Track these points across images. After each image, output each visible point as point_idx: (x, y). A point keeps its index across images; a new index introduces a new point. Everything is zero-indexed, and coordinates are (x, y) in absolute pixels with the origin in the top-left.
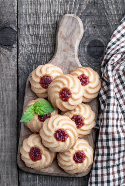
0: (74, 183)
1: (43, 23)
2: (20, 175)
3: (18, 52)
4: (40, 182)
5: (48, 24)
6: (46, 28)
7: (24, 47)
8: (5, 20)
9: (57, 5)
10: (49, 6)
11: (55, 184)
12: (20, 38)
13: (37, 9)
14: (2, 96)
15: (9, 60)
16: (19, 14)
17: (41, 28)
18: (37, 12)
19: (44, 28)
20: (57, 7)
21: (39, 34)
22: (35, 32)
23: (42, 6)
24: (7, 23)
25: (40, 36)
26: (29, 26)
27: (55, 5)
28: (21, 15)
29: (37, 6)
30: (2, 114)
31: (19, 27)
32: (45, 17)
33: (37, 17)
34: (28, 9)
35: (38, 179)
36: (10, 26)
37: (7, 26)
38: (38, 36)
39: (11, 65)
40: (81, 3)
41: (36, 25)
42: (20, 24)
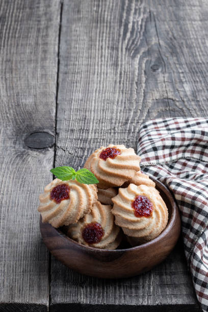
0: (146, 300)
1: (94, 128)
2: (52, 288)
3: (55, 155)
4: (87, 296)
5: (102, 130)
6: (98, 133)
7: (64, 150)
8: (37, 126)
9: (115, 112)
10: (103, 113)
11: (112, 300)
12: (59, 141)
13: (86, 116)
14: (28, 199)
15: (42, 162)
16: (58, 119)
17: (90, 133)
18: (85, 118)
19: (95, 133)
20: (115, 114)
21: (88, 139)
22: (82, 136)
23: (93, 112)
24: (40, 128)
25: (89, 140)
26: (72, 131)
27: (112, 113)
28: (61, 120)
29: (85, 113)
30: (27, 219)
31: (58, 131)
32: (97, 123)
33: (84, 123)
34: (72, 116)
35: (84, 294)
36: (45, 130)
37: (41, 131)
38: (87, 140)
39: (45, 167)
40: (150, 111)
41: (83, 130)
42: (60, 129)
